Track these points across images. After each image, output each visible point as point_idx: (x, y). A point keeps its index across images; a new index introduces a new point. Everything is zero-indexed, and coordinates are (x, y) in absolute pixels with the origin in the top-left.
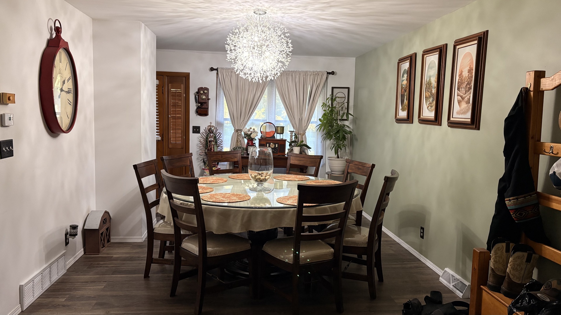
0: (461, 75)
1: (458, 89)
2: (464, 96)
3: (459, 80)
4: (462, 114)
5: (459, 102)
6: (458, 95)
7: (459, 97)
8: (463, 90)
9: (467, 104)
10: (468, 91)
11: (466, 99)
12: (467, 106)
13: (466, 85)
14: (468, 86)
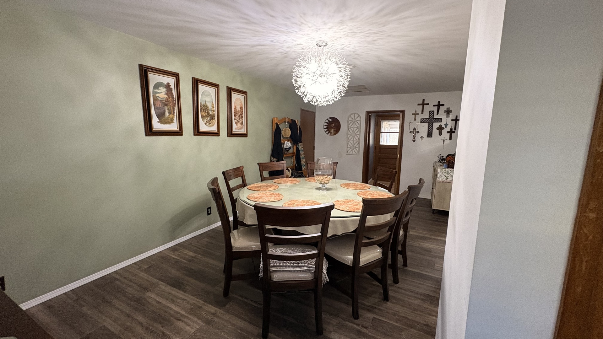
0: (235, 108)
1: (234, 116)
2: (239, 120)
3: (234, 111)
4: (239, 129)
5: (236, 123)
6: (235, 119)
7: (236, 120)
8: (238, 117)
9: (241, 124)
10: (241, 118)
11: (240, 122)
12: (242, 126)
13: (240, 115)
14: (241, 116)
